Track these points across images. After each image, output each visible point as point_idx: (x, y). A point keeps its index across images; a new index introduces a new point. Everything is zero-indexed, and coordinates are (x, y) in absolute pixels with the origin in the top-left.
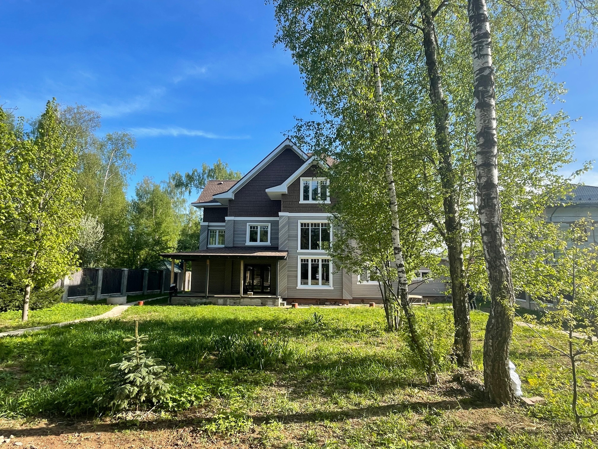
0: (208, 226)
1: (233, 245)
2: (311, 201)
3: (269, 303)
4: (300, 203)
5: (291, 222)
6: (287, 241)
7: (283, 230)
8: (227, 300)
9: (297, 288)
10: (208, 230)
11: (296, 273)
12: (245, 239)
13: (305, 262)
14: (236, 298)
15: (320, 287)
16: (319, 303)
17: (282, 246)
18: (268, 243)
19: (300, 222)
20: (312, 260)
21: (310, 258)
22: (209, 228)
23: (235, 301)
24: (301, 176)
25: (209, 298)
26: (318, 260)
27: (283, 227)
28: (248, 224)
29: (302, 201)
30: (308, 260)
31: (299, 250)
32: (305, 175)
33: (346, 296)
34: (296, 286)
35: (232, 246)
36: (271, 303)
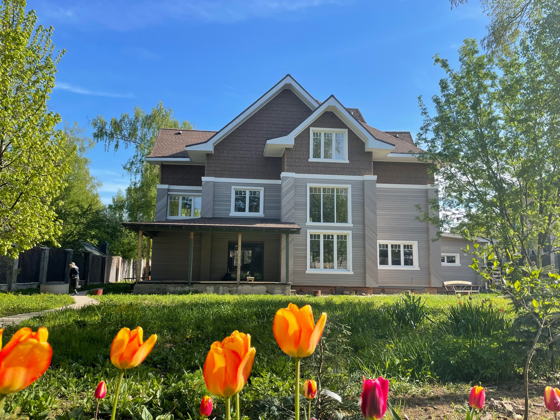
0: (169, 190)
1: (213, 215)
2: (322, 160)
3: (276, 291)
4: (309, 160)
5: (298, 185)
6: (293, 211)
7: (288, 196)
8: (219, 288)
9: (307, 272)
10: (168, 195)
11: (304, 252)
12: (229, 208)
13: (315, 238)
14: (231, 285)
15: (336, 271)
16: (334, 292)
17: (287, 217)
18: (260, 214)
19: (309, 185)
20: (325, 236)
21: (322, 233)
22: (169, 193)
23: (230, 289)
24: (311, 126)
25: (194, 285)
26: (332, 236)
27: (288, 192)
28: (233, 187)
29: (311, 159)
30: (319, 236)
31: (309, 223)
32: (315, 124)
33: (371, 283)
34: (304, 269)
35: (211, 216)
36: (280, 291)
